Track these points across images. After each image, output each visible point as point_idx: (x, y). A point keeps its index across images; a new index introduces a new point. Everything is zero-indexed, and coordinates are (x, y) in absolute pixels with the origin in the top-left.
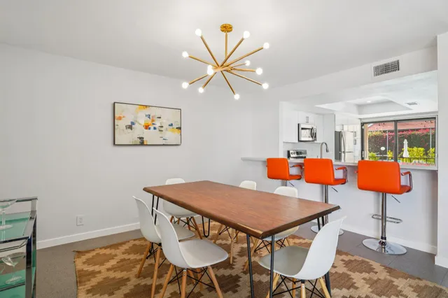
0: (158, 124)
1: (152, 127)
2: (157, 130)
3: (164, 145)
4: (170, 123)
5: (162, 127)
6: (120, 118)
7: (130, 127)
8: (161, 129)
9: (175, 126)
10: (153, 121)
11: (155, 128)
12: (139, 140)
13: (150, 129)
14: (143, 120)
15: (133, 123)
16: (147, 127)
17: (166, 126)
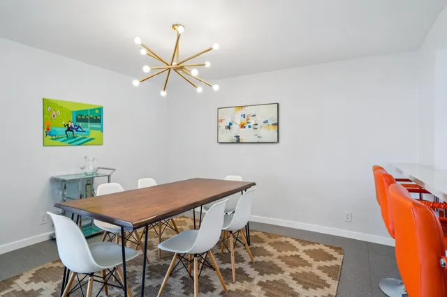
0: (252, 122)
1: (247, 126)
2: (252, 128)
3: (258, 143)
4: (265, 120)
5: (257, 125)
6: (221, 121)
7: (229, 127)
8: (256, 127)
9: (270, 123)
10: (248, 119)
11: (250, 127)
12: (236, 139)
13: (245, 127)
14: (238, 120)
15: (231, 124)
16: (243, 126)
17: (260, 123)
